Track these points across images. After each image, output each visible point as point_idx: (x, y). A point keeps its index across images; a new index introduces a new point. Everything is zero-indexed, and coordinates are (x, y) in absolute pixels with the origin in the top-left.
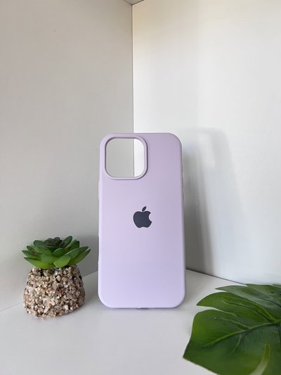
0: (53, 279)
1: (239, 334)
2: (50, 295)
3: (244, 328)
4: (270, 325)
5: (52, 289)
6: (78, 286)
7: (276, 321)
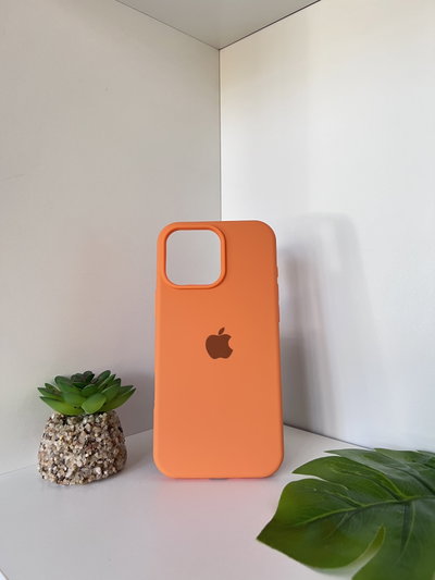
0: (80, 428)
1: (345, 512)
2: (75, 451)
3: (356, 506)
5: (79, 443)
6: (117, 440)
7: (407, 498)
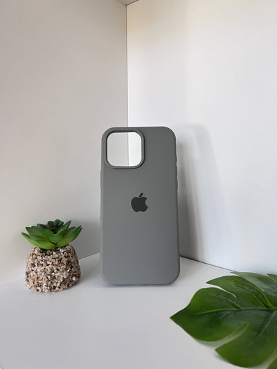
4: (267, 310)
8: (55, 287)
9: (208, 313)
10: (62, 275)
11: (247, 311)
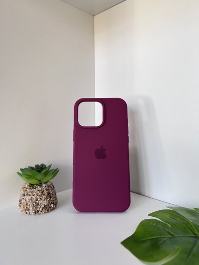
3: (172, 235)
8: (38, 211)
9: (150, 240)
10: (44, 203)
11: (179, 238)
